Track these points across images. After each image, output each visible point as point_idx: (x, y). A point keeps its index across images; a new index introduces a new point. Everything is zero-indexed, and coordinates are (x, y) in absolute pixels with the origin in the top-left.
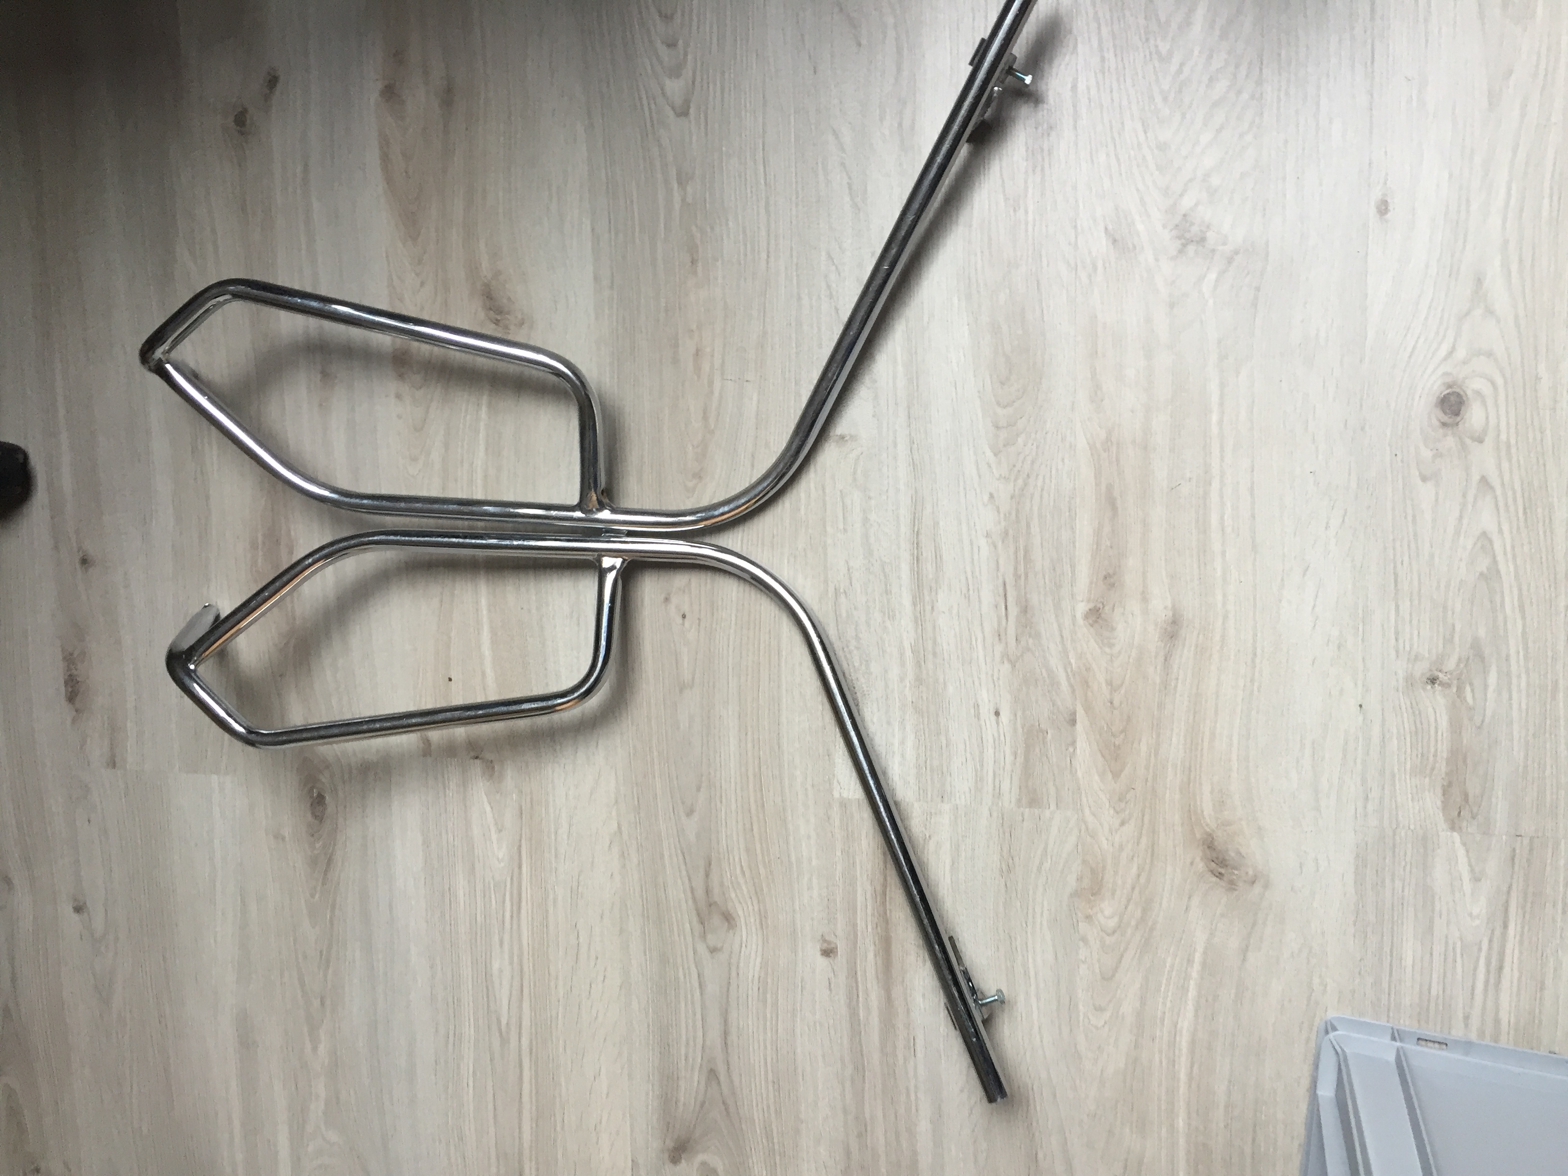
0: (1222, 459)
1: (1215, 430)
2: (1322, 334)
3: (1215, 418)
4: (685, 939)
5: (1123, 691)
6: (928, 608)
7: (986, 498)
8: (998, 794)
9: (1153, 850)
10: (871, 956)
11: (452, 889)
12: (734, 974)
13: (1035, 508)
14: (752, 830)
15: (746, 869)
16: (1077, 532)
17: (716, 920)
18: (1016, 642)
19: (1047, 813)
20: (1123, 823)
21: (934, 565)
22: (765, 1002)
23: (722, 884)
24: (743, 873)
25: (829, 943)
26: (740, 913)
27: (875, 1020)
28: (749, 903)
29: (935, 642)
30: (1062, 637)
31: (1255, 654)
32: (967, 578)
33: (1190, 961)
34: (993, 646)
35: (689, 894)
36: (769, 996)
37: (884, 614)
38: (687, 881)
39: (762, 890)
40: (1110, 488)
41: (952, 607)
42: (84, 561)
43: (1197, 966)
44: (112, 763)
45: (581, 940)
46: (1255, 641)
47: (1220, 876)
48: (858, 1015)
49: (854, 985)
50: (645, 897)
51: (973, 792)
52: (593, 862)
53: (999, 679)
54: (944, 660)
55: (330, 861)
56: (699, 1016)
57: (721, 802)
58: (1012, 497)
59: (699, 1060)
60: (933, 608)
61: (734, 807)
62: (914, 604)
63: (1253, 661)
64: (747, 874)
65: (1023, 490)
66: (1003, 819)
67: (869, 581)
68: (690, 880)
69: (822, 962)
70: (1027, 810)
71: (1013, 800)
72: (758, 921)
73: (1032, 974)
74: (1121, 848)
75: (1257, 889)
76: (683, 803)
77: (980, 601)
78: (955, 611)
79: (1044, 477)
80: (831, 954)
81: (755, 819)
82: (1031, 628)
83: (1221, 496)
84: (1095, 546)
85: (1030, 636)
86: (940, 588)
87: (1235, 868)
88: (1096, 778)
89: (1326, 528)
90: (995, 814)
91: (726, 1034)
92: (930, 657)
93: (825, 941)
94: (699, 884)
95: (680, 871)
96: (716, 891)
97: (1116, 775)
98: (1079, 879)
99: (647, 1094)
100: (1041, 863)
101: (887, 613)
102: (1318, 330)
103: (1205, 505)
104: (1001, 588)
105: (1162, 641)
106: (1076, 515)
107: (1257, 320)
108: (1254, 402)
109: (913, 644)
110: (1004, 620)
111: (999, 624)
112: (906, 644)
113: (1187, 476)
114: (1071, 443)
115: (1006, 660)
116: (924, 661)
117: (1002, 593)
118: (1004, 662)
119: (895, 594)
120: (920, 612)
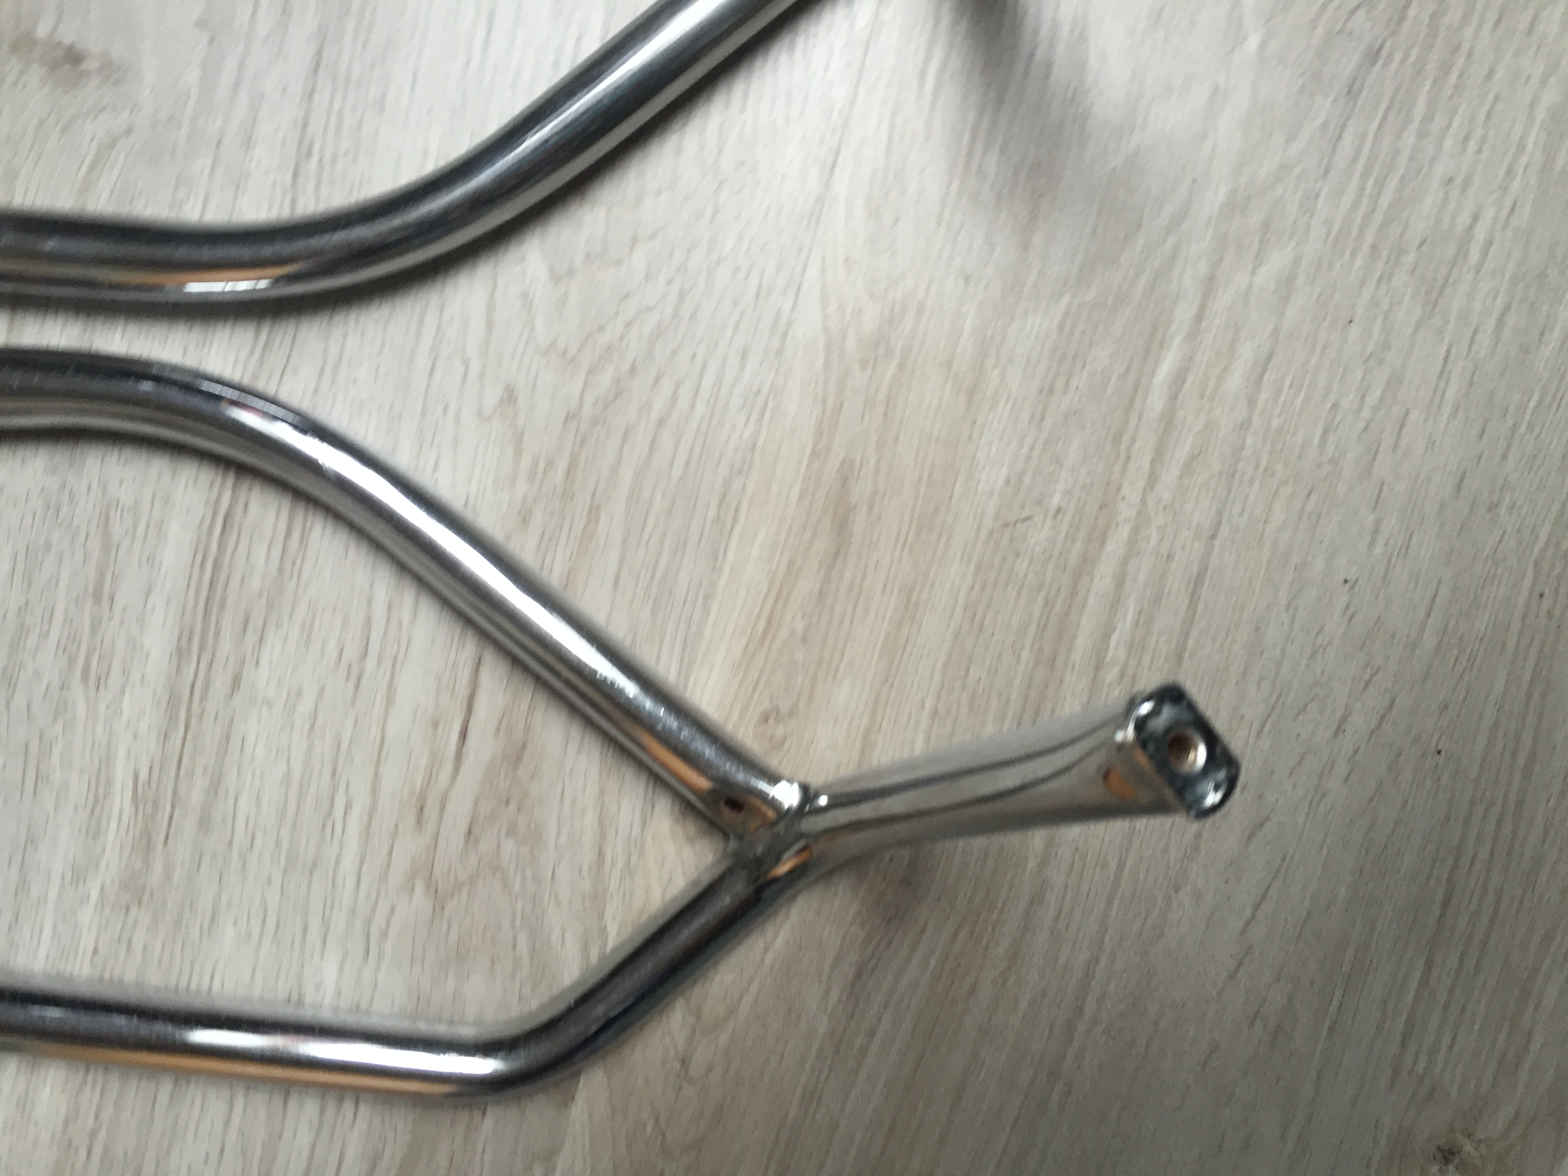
0: (1152, 479)
1: (1156, 401)
2: (1480, 234)
3: (1166, 367)
5: (723, 1038)
6: (221, 681)
7: (492, 396)
13: (627, 472)
16: (727, 570)
18: (467, 842)
21: (277, 550)
29: (215, 787)
30: (601, 853)
31: (1080, 1010)
32: (368, 621)
34: (394, 836)
37: (72, 662)
40: (847, 475)
41: (300, 693)
46: (1088, 975)
53: (384, 934)
54: (230, 843)
58: (569, 418)
60: (236, 682)
62: (180, 654)
65: (606, 406)
67: (48, 547)
77: (390, 700)
78: (305, 706)
79: (678, 385)
82: (519, 809)
83: (1120, 580)
84: (761, 626)
85: (512, 831)
86: (278, 626)
89: (1336, 734)
92: (188, 826)
101: (81, 660)
102: (1476, 218)
103: (1074, 592)
104: (464, 677)
105: (863, 925)
106: (735, 520)
107: (1348, 139)
108: (1270, 356)
109: (143, 775)
110: (448, 768)
111: (429, 779)
112: (121, 771)
113: (1056, 500)
114: (778, 315)
115: (419, 889)
116: (167, 838)
117: (463, 691)
118: (413, 889)
119: (124, 609)
120: (193, 686)
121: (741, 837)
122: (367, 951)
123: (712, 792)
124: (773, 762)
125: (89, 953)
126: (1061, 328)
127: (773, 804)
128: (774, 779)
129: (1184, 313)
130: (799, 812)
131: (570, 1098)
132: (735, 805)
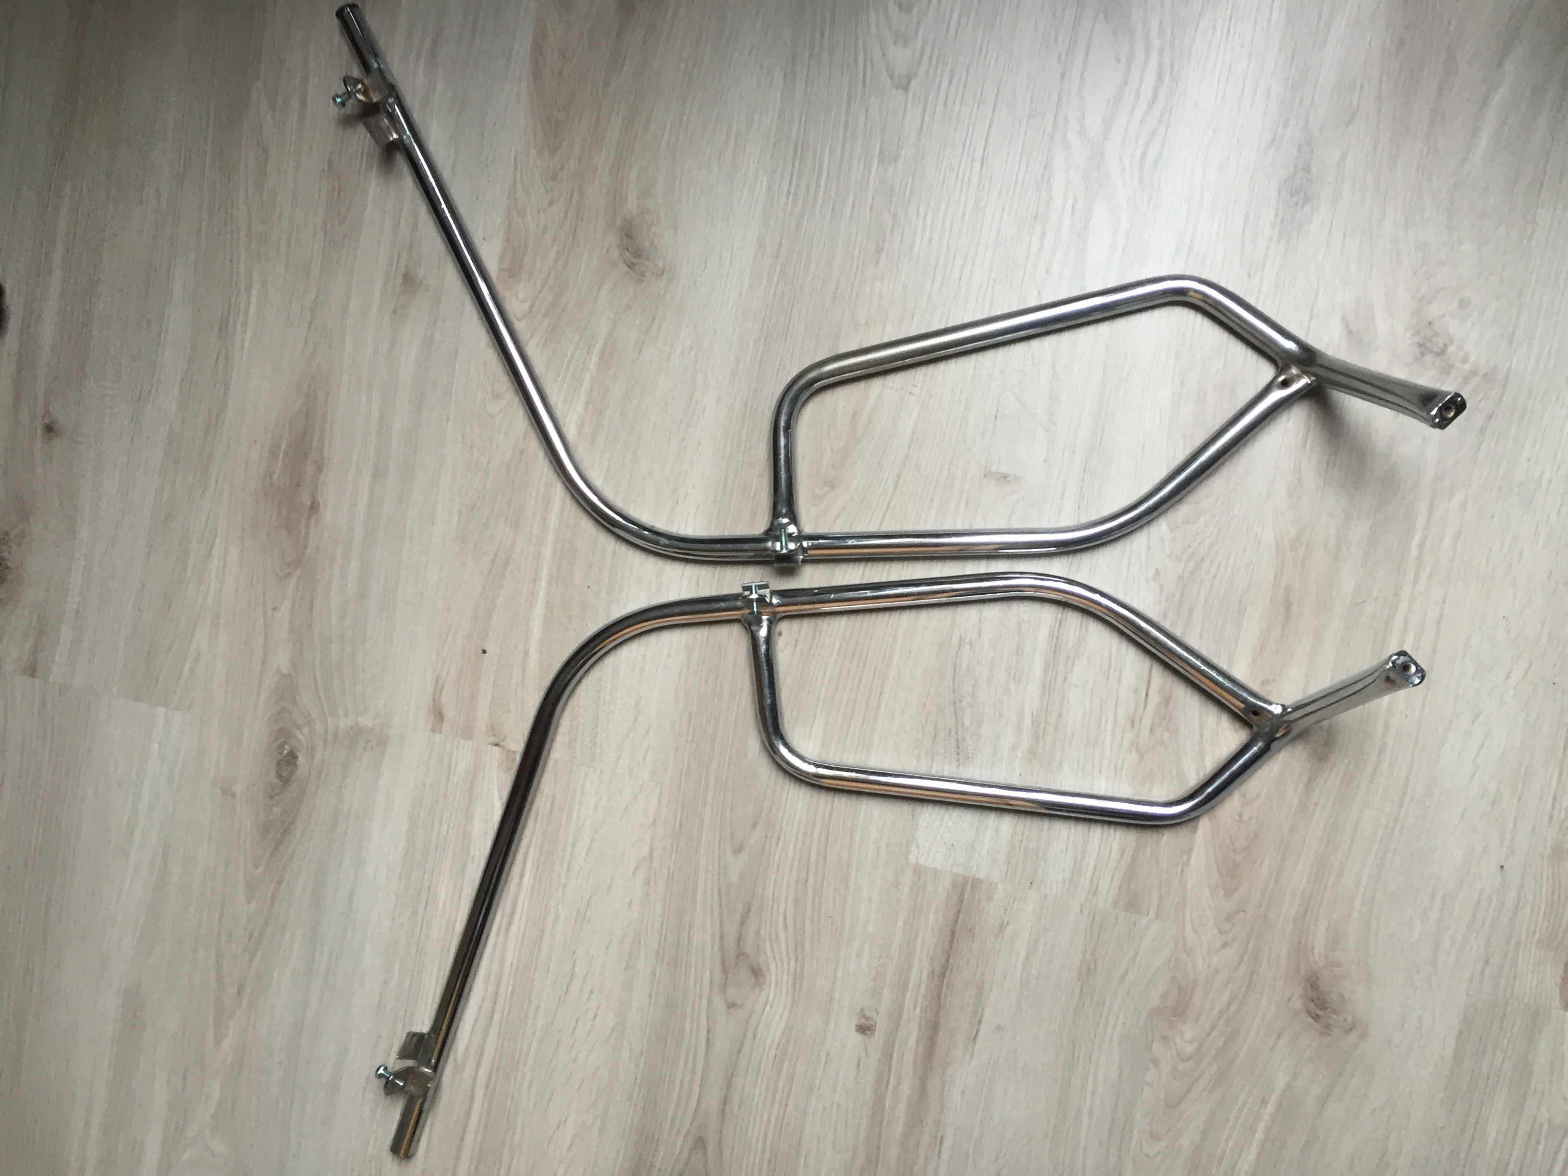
0: (1415, 584)
1: (1414, 553)
2: (1546, 478)
3: (1416, 540)
4: (701, 987)
5: (1255, 807)
6: (1060, 679)
7: (1151, 572)
8: (1094, 891)
9: (1251, 979)
10: (912, 1042)
11: (432, 889)
12: (750, 1034)
13: (1202, 596)
14: (807, 881)
15: (789, 921)
17: (744, 974)
18: (1150, 734)
19: (1145, 920)
20: (1225, 945)
21: (1078, 632)
22: (779, 1073)
23: (758, 933)
24: (785, 925)
25: (868, 1019)
26: (773, 970)
27: (902, 1109)
28: (785, 962)
29: (1060, 716)
30: (1202, 736)
31: (1405, 794)
32: (1110, 656)
33: (1264, 1101)
34: (1124, 732)
35: (717, 939)
36: (785, 1066)
37: (1010, 675)
38: (718, 926)
39: (803, 948)
40: (1288, 590)
41: (1087, 682)
42: (49, 429)
43: (1270, 1108)
44: (31, 670)
45: (577, 969)
46: (1407, 779)
47: (1316, 1018)
48: (885, 1103)
49: (887, 1068)
50: (664, 934)
51: (1067, 883)
52: (611, 884)
53: (1122, 768)
54: (1066, 736)
55: (286, 832)
56: (698, 1076)
57: (777, 845)
58: (1180, 578)
59: (688, 1125)
60: (1065, 679)
61: (791, 852)
62: (1046, 670)
63: (1401, 800)
64: (790, 928)
65: (1193, 573)
66: (1094, 918)
67: (1001, 636)
68: (721, 923)
69: (856, 1038)
70: (1123, 913)
71: (1110, 900)
72: (791, 981)
73: (1090, 1087)
74: (1217, 972)
75: (1353, 1037)
76: (732, 837)
77: (1119, 682)
78: (1089, 687)
79: (1220, 564)
80: (867, 1032)
81: (812, 870)
82: (1170, 721)
83: (1406, 622)
84: (1259, 648)
85: (1167, 730)
86: (1079, 659)
87: (1335, 1012)
88: (1207, 892)
89: (1507, 677)
90: (1086, 912)
91: (726, 1101)
92: (1051, 731)
93: (864, 1016)
94: (731, 931)
95: (712, 913)
96: (750, 939)
97: (1228, 894)
98: (1165, 996)
99: (618, 1152)
100: (1126, 973)
101: (1013, 674)
102: (1543, 472)
103: (1386, 629)
104: (1146, 673)
105: (1309, 762)
106: (1246, 611)
107: (1482, 448)
108: (1460, 533)
109: (1035, 713)
110: (1142, 707)
111: (1136, 711)
112: (1028, 712)
113: (1375, 595)
114: (1256, 535)
115: (1134, 750)
116: (1044, 734)
117: (1146, 678)
118: (1131, 751)
119: (1026, 656)
120: (1050, 681)
121: (1258, 726)
122: (1116, 774)
123: (1245, 709)
124: (1268, 697)
125: (1018, 775)
126: (1371, 530)
127: (1270, 712)
128: (1271, 704)
129: (1421, 521)
130: (1282, 715)
131: (1195, 830)
132: (1256, 713)
